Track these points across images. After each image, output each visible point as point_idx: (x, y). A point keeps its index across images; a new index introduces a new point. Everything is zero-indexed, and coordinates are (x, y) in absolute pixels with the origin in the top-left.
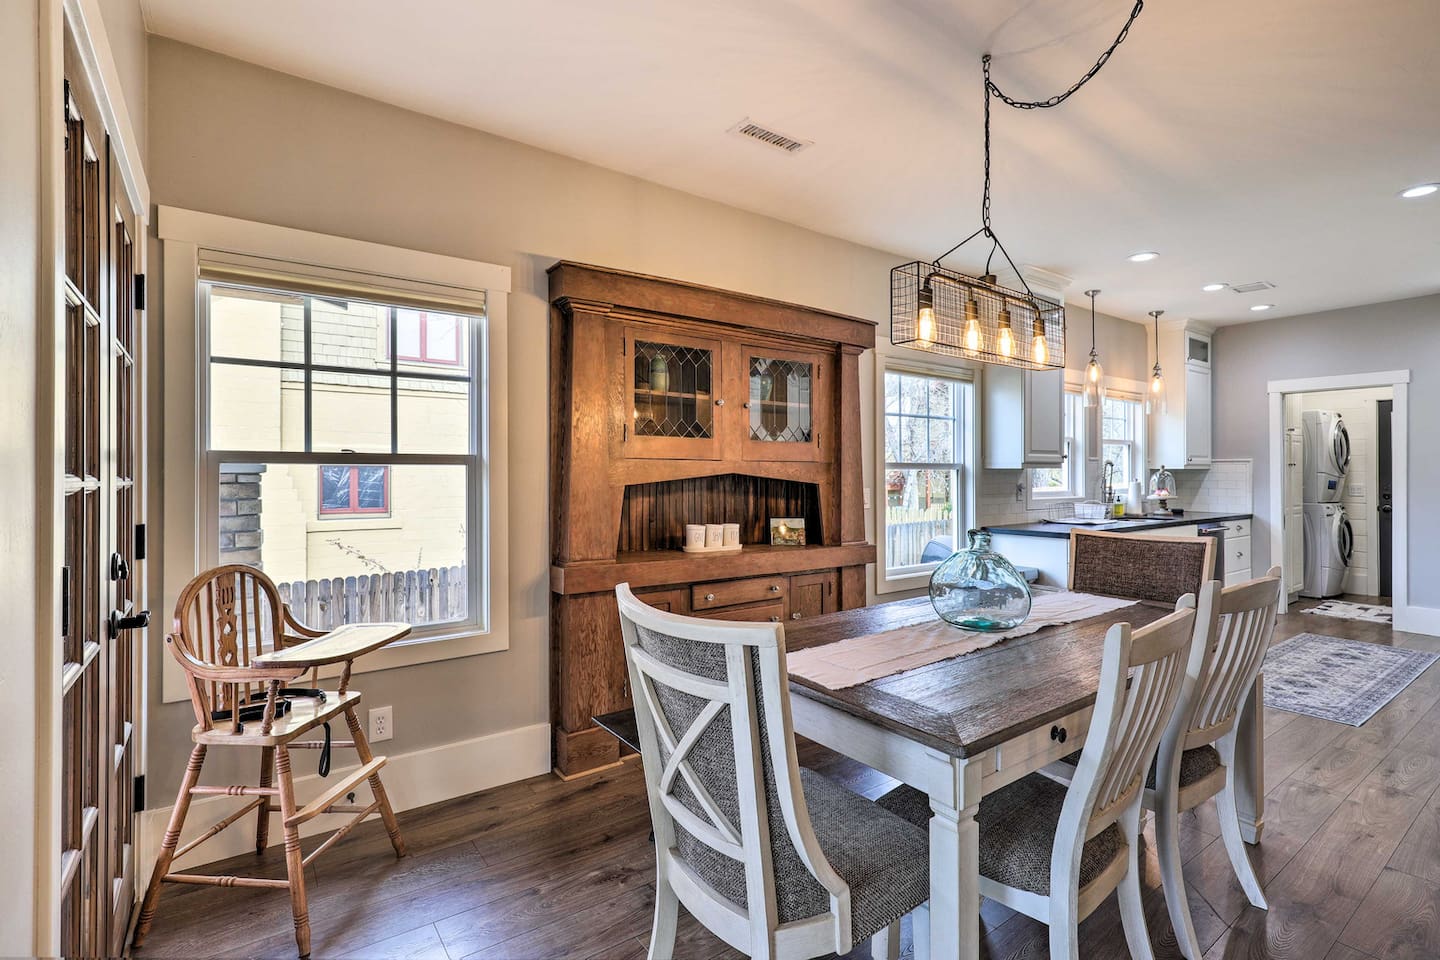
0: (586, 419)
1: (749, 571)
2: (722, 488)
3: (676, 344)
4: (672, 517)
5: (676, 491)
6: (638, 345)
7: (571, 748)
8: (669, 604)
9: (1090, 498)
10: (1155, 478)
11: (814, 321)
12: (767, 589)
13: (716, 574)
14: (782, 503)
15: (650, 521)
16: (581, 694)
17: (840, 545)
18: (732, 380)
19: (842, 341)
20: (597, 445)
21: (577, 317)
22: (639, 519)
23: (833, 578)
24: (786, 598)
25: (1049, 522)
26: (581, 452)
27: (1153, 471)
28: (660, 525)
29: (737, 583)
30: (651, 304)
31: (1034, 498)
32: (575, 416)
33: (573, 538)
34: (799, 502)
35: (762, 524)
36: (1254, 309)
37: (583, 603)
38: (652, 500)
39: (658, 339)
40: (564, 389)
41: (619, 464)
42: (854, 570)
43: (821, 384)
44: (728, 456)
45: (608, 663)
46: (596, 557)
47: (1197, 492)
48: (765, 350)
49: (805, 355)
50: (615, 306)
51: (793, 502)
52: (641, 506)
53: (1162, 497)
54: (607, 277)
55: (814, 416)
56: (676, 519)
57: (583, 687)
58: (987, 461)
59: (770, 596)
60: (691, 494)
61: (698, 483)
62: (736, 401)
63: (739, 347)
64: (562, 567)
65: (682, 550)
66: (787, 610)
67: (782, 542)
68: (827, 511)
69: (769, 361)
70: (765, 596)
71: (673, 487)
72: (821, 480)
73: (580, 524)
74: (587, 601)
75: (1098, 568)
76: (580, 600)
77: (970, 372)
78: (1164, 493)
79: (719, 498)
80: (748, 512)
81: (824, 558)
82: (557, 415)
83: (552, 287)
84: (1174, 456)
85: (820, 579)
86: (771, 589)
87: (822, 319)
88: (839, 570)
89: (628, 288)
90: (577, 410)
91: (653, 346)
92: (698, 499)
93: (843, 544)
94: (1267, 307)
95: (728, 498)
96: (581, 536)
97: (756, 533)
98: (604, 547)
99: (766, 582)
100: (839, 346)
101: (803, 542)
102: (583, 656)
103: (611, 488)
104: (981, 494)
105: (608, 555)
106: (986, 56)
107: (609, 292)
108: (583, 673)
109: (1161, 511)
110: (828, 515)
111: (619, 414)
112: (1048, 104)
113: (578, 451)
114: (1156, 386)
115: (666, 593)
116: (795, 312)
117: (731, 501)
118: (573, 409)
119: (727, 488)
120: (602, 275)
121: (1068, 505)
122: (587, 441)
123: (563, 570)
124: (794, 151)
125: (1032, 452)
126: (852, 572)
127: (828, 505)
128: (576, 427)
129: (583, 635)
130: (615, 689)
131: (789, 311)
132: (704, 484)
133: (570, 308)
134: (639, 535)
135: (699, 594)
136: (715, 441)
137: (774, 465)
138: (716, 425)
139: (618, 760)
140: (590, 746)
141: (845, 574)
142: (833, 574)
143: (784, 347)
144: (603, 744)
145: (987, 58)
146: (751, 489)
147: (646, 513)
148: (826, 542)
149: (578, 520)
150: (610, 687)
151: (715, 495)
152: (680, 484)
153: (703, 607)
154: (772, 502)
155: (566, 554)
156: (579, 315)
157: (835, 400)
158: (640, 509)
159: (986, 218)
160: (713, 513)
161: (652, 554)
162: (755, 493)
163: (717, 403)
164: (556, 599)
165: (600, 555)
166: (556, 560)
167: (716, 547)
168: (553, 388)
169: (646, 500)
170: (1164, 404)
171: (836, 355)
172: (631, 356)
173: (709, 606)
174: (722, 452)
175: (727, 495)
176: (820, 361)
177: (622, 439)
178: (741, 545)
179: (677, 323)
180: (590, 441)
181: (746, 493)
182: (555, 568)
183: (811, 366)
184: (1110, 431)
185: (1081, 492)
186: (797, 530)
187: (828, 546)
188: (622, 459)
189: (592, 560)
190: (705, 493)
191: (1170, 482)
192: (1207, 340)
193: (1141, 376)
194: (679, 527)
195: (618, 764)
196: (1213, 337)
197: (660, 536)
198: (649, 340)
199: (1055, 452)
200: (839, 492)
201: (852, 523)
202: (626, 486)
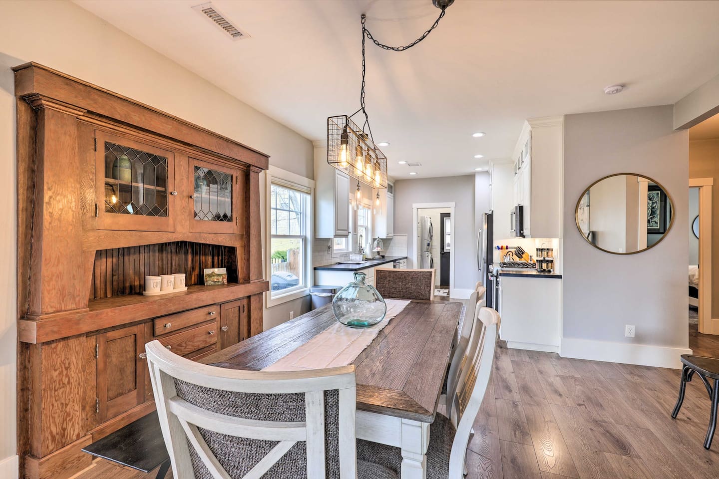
0: (58, 198)
1: (196, 304)
2: (169, 250)
3: (140, 149)
4: (131, 272)
5: (135, 253)
6: (108, 146)
7: (43, 470)
8: (135, 335)
9: (354, 252)
10: (376, 242)
11: (236, 149)
12: (207, 314)
13: (173, 308)
14: (209, 259)
15: (113, 275)
16: (54, 422)
17: (250, 283)
18: (182, 179)
19: (251, 164)
20: (71, 218)
21: (48, 114)
22: (103, 274)
23: (245, 302)
24: (218, 319)
25: (340, 263)
26: (54, 224)
27: (374, 240)
28: (121, 278)
29: (187, 313)
30: (121, 116)
31: (335, 252)
32: (47, 195)
33: (46, 293)
34: (220, 258)
35: (197, 272)
36: (411, 174)
37: (55, 348)
38: (115, 260)
39: (124, 143)
40: (33, 171)
41: (91, 234)
42: (257, 296)
43: (238, 187)
44: (179, 228)
45: (81, 390)
46: (69, 307)
47: (388, 248)
48: (204, 163)
49: (229, 169)
50: (89, 112)
51: (216, 258)
52: (106, 265)
53: (378, 251)
54: (81, 87)
55: (234, 206)
56: (135, 273)
57: (56, 416)
58: (317, 234)
59: (208, 318)
60: (147, 255)
61: (151, 248)
62: (185, 194)
63: (187, 159)
64: (33, 320)
65: (142, 294)
66: (219, 325)
67: (212, 283)
68: (241, 263)
69: (206, 170)
70: (205, 319)
71: (132, 251)
72: (237, 244)
73: (54, 282)
74: (60, 345)
75: (387, 286)
76: (53, 345)
77: (309, 189)
78: (379, 248)
79: (167, 257)
80: (187, 266)
81: (239, 291)
82: (25, 192)
83: (18, 83)
84: (382, 233)
85: (238, 303)
86: (210, 314)
87: (241, 149)
88: (249, 297)
89: (100, 100)
90: (49, 189)
91: (121, 149)
92: (152, 258)
93: (251, 282)
94: (415, 174)
95: (174, 257)
96: (54, 292)
97: (193, 278)
98: (77, 299)
99: (206, 310)
100: (249, 166)
101: (226, 282)
102: (55, 391)
103: (84, 252)
104: (314, 251)
105: (82, 305)
106: (364, 15)
107: (83, 99)
108: (55, 404)
109: (378, 257)
110: (241, 265)
111: (90, 196)
112: (397, 50)
113: (50, 223)
114: (378, 202)
115: (131, 328)
116: (224, 142)
117: (176, 259)
118: (45, 188)
119: (173, 250)
120: (76, 84)
121: (346, 255)
122: (60, 215)
123: (35, 323)
124: (236, 38)
125: (338, 230)
126: (256, 297)
127: (242, 260)
128: (49, 203)
129: (55, 374)
130: (88, 408)
131: (221, 140)
132: (157, 248)
133: (41, 104)
134: (103, 286)
135: (159, 324)
136: (170, 219)
137: (210, 235)
138: (170, 208)
139: (92, 463)
140: (63, 462)
141: (252, 299)
142: (245, 300)
143: (216, 162)
144: (77, 456)
145: (363, 16)
146: (190, 251)
147: (109, 270)
148: (241, 281)
149: (51, 279)
150: (84, 408)
151: (164, 255)
152: (137, 250)
153: (163, 333)
154: (203, 258)
155: (37, 308)
156: (50, 112)
157: (246, 198)
158: (104, 267)
159: (362, 103)
160: (163, 268)
161: (117, 300)
162: (193, 254)
163: (171, 193)
164: (24, 347)
165: (74, 306)
166: (25, 315)
167: (169, 290)
168: (21, 170)
169: (109, 260)
170: (380, 211)
171: (247, 173)
172: (101, 153)
173: (166, 332)
174: (174, 226)
175: (173, 254)
176: (237, 174)
177: (93, 214)
178: (187, 288)
179: (141, 135)
180: (63, 215)
181: (186, 253)
182: (23, 322)
183: (232, 176)
184: (360, 222)
185: (350, 249)
186: (221, 275)
187: (242, 283)
188: (93, 230)
189: (65, 311)
190: (157, 254)
191: (381, 244)
192: (392, 185)
193: (370, 198)
194: (137, 278)
195: (91, 466)
196: (394, 184)
197: (121, 286)
198: (118, 143)
199: (346, 230)
200: (249, 252)
201: (256, 269)
202: (97, 251)
